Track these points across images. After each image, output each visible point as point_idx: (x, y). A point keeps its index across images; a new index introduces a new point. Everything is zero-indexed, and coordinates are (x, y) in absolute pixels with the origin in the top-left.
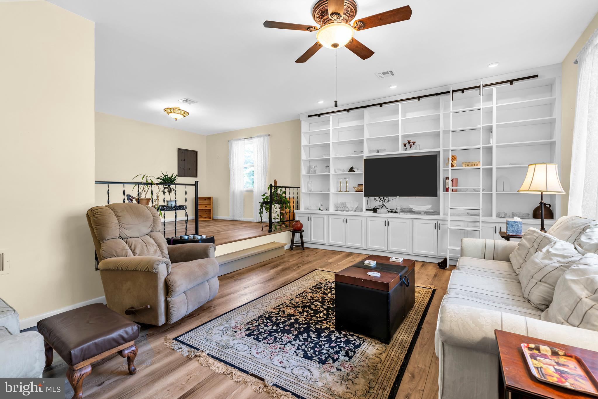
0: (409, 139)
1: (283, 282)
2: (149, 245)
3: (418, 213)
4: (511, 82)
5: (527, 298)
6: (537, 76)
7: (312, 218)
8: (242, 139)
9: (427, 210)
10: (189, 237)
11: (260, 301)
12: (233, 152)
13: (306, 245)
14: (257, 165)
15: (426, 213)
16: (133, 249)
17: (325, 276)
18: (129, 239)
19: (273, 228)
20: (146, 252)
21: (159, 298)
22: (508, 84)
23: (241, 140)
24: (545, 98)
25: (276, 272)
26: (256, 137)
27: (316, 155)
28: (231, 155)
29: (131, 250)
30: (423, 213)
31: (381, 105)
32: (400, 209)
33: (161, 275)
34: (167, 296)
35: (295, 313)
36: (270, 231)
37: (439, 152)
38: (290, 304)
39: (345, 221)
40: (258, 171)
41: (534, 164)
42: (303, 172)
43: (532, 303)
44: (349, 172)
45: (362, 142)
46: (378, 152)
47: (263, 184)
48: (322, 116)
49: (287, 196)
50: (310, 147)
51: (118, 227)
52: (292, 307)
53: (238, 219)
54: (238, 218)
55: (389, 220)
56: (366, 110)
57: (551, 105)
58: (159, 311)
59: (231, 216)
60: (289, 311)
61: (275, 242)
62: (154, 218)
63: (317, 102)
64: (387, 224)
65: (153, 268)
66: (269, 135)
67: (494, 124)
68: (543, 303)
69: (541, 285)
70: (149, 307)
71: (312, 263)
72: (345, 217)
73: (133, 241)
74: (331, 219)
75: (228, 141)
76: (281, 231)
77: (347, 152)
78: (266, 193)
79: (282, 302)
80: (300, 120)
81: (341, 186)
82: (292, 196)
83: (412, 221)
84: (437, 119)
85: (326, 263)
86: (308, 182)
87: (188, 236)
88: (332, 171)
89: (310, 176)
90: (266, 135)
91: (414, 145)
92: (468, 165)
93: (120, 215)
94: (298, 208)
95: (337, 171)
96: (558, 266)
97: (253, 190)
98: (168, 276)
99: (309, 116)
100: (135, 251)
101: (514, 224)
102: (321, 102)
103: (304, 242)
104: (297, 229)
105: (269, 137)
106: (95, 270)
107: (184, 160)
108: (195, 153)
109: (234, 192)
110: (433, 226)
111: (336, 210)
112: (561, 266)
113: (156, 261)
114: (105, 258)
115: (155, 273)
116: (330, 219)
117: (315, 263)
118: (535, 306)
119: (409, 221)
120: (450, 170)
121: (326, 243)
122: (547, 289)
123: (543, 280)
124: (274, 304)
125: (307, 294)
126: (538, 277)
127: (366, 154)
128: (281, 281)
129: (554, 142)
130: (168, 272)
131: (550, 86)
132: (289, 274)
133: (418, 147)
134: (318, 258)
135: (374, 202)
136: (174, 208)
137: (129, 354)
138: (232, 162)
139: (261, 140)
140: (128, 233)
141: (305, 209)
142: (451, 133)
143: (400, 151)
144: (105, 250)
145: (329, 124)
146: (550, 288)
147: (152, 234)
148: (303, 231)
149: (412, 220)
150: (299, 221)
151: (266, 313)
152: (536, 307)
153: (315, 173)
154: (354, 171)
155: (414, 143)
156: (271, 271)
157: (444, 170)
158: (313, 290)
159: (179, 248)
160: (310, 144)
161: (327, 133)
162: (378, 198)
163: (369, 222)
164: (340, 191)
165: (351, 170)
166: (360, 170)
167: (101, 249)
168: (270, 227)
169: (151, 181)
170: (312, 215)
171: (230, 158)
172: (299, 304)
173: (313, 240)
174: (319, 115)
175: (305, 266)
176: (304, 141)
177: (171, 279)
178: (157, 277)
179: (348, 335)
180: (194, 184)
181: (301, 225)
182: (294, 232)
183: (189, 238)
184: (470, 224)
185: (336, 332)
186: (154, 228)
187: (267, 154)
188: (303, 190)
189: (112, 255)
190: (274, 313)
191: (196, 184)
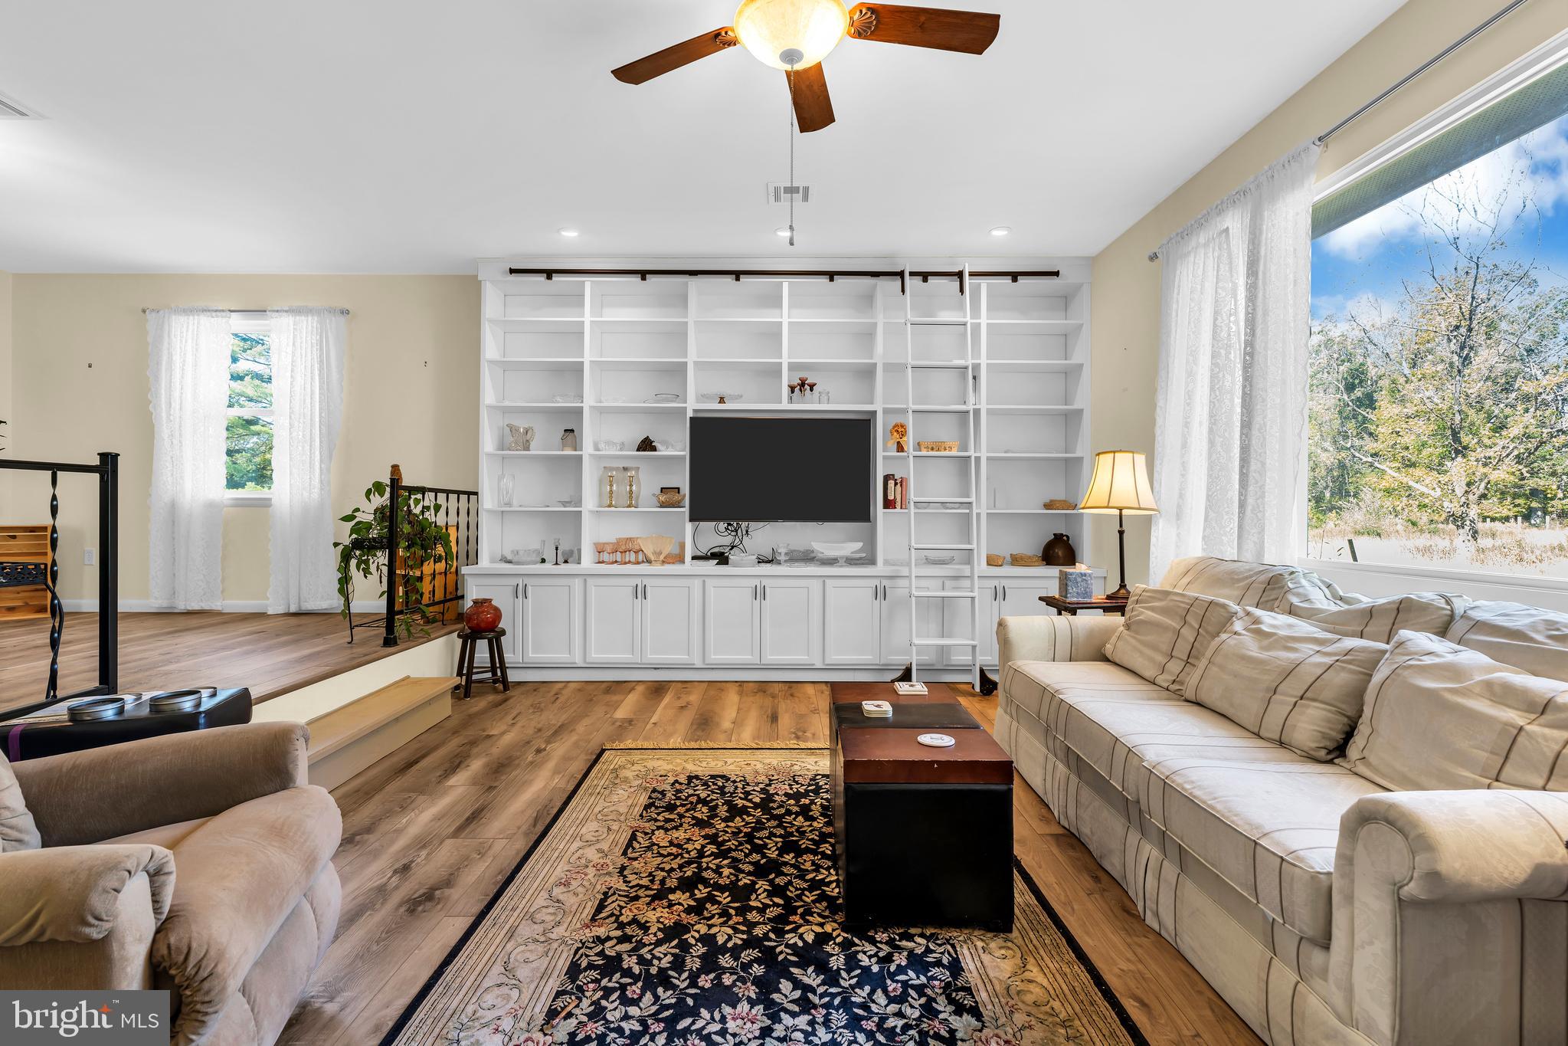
0: (803, 375)
1: (531, 813)
3: (832, 562)
4: (1015, 276)
5: (1278, 739)
6: (1057, 274)
7: (530, 589)
8: (216, 311)
9: (852, 553)
11: (513, 909)
12: (170, 356)
13: (513, 676)
14: (292, 413)
15: (851, 561)
17: (650, 764)
19: (400, 630)
22: (1008, 280)
23: (214, 314)
24: (1056, 322)
25: (475, 782)
26: (286, 311)
27: (528, 394)
28: (158, 363)
30: (842, 562)
31: (737, 275)
32: (786, 554)
33: (128, 940)
35: (679, 915)
36: (390, 641)
37: (874, 413)
38: (632, 887)
39: (639, 592)
40: (294, 434)
41: (1111, 452)
42: (488, 443)
43: (1294, 749)
44: (638, 450)
45: (680, 370)
46: (722, 400)
47: (316, 482)
48: (556, 278)
49: (441, 520)
50: (505, 367)
52: (647, 896)
53: (195, 606)
54: (193, 604)
55: (765, 582)
56: (693, 282)
57: (1066, 339)
59: (156, 598)
60: (657, 916)
61: (408, 677)
63: (558, 231)
64: (759, 593)
65: (83, 916)
66: (345, 312)
67: (984, 361)
68: (1321, 745)
69: (1308, 707)
71: (571, 731)
72: (638, 581)
74: (593, 588)
75: (144, 311)
76: (428, 638)
77: (633, 393)
78: (357, 510)
79: (598, 887)
80: (479, 279)
81: (611, 492)
82: (452, 520)
83: (822, 584)
84: (867, 335)
85: (613, 724)
86: (501, 478)
87: (114, 705)
88: (587, 449)
89: (503, 458)
90: (331, 311)
91: (811, 390)
92: (932, 449)
94: (472, 557)
95: (602, 446)
96: (1331, 663)
97: (270, 499)
98: (158, 931)
99: (512, 271)
101: (1079, 580)
102: (570, 234)
103: (507, 665)
104: (483, 625)
105: (342, 319)
109: (173, 507)
110: (870, 592)
111: (599, 562)
112: (1337, 661)
113: (99, 875)
115: (101, 940)
116: (592, 591)
117: (581, 728)
118: (1303, 754)
119: (816, 585)
120: (911, 458)
121: (579, 662)
122: (1324, 713)
123: (1308, 694)
124: (580, 901)
125: (650, 838)
126: (1292, 688)
127: (693, 405)
128: (523, 812)
129: (1079, 413)
131: (1065, 301)
132: (527, 783)
133: (824, 398)
134: (575, 711)
135: (714, 535)
138: (163, 391)
139: (307, 325)
141: (492, 561)
142: (910, 370)
143: (783, 404)
145: (582, 305)
146: (1329, 711)
148: (503, 632)
149: (821, 580)
150: (490, 601)
151: (578, 949)
152: (1306, 755)
153: (527, 449)
154: (654, 449)
155: (812, 387)
156: (453, 781)
157: (885, 458)
158: (656, 820)
159: (104, 765)
160: (505, 359)
161: (576, 333)
162: (722, 526)
163: (711, 592)
164: (610, 506)
165: (647, 445)
166: (677, 446)
168: (390, 627)
170: (527, 581)
171: (157, 378)
172: (663, 882)
173: (533, 656)
174: (549, 274)
175: (557, 744)
176: (491, 349)
177: (194, 945)
179: (895, 939)
180: (96, 466)
181: (498, 614)
182: (469, 639)
183: (120, 710)
184: (948, 583)
185: (856, 940)
187: (335, 376)
188: (488, 501)
190: (609, 938)
191: (107, 467)
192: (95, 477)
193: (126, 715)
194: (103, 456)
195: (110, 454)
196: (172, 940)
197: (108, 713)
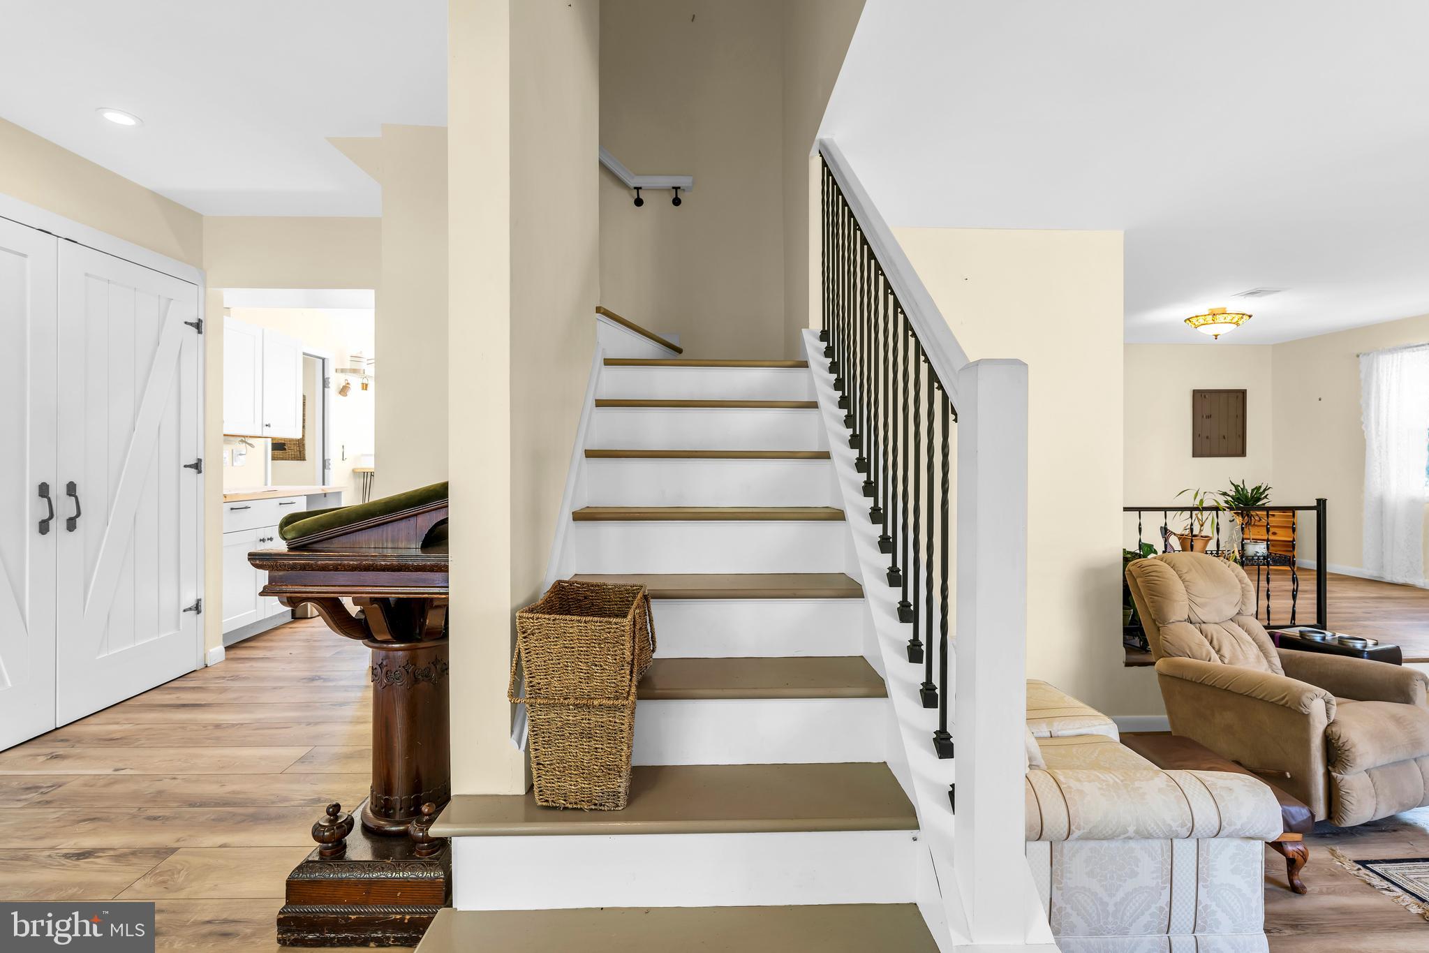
2: (1244, 644)
8: (1417, 346)
10: (1325, 637)
12: (1379, 386)
16: (1217, 647)
18: (1203, 625)
20: (1241, 657)
21: (1313, 767)
23: (1415, 349)
28: (1369, 394)
29: (1214, 648)
33: (1316, 720)
34: (1330, 768)
51: (1187, 602)
54: (1399, 578)
58: (1313, 792)
59: (1368, 569)
62: (1242, 588)
65: (1299, 702)
70: (1288, 775)
73: (1209, 628)
75: (1358, 357)
87: (1322, 635)
93: (1187, 579)
98: (1328, 725)
100: (1222, 652)
106: (1123, 665)
107: (1209, 417)
108: (1240, 395)
109: (1381, 501)
114: (1171, 656)
115: (1304, 714)
130: (1328, 717)
136: (1264, 559)
137: (1296, 854)
138: (1373, 414)
140: (1202, 614)
144: (1170, 641)
147: (1240, 618)
159: (1313, 661)
167: (1161, 637)
169: (1216, 504)
171: (1368, 404)
177: (1342, 735)
178: (1308, 723)
180: (1315, 505)
183: (1324, 639)
186: (1243, 608)
189: (1183, 652)
191: (1321, 506)
192: (1315, 512)
193: (1326, 642)
194: (1319, 501)
195: (1322, 499)
196: (1334, 730)
197: (1318, 638)
